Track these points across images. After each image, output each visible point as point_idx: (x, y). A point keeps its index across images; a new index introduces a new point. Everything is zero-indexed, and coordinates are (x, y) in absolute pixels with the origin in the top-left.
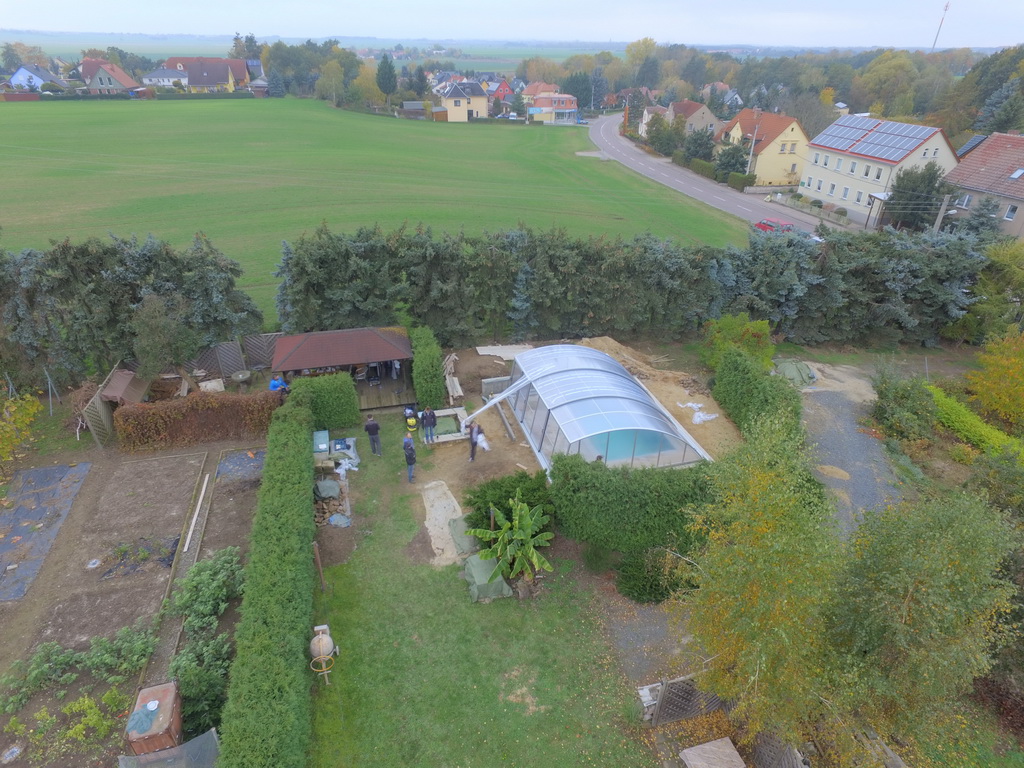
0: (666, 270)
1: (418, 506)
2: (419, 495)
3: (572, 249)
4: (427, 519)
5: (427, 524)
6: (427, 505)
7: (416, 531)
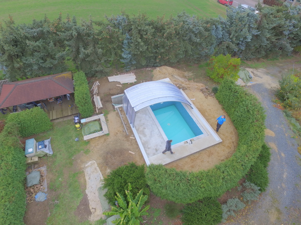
0: (193, 32)
1: (82, 179)
2: (83, 172)
3: (149, 25)
4: (87, 188)
5: (87, 191)
6: (87, 178)
7: (81, 197)
